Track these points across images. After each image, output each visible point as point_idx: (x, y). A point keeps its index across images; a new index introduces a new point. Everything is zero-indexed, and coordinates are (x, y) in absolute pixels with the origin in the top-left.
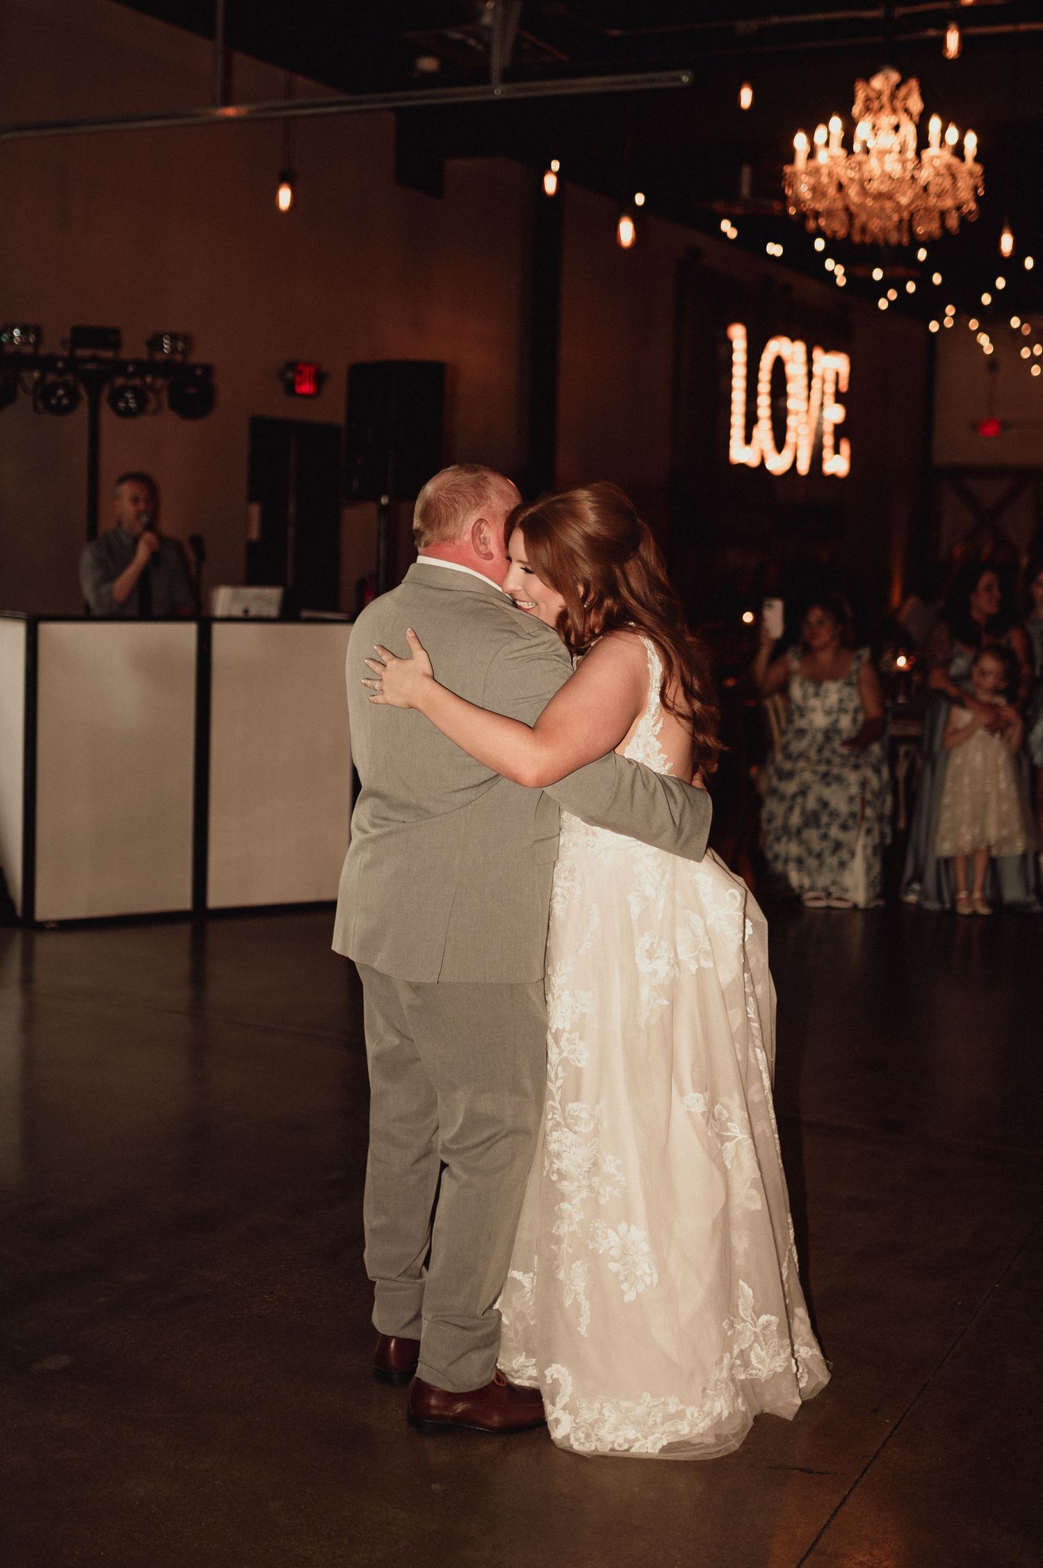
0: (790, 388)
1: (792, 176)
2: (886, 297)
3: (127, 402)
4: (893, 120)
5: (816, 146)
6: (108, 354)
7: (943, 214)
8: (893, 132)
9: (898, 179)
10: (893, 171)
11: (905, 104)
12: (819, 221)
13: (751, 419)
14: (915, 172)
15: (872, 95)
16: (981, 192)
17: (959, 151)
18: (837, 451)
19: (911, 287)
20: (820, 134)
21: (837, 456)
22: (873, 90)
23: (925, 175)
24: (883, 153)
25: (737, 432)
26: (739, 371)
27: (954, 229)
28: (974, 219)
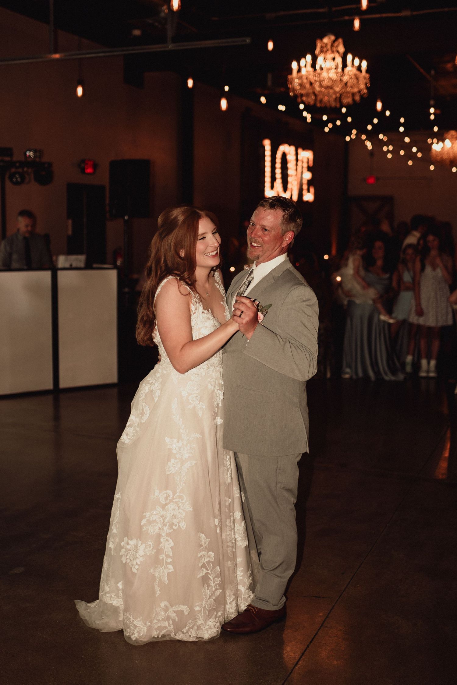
0: (289, 165)
1: (291, 80)
2: (327, 126)
3: (17, 179)
4: (332, 56)
5: (301, 67)
6: (7, 159)
7: (353, 94)
8: (333, 61)
9: (335, 80)
10: (333, 77)
11: (337, 49)
12: (303, 98)
13: (273, 179)
14: (342, 78)
15: (324, 45)
16: (368, 85)
17: (359, 68)
18: (309, 191)
19: (338, 123)
20: (303, 62)
21: (309, 193)
22: (324, 43)
23: (345, 78)
24: (329, 70)
25: (268, 184)
26: (268, 159)
27: (358, 101)
28: (366, 96)
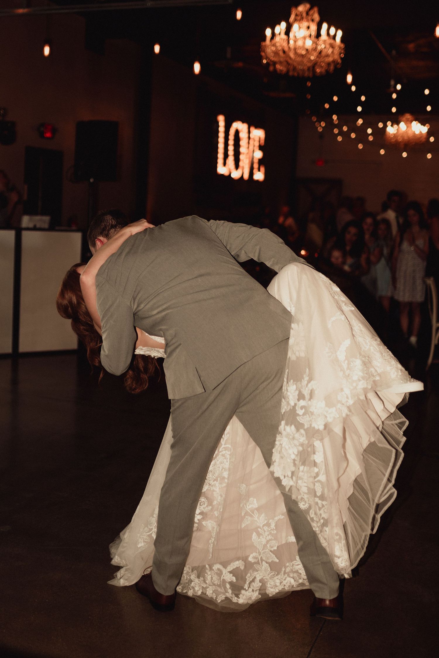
0: (241, 143)
1: (264, 47)
4: (307, 24)
5: (275, 34)
7: (328, 64)
8: (307, 29)
9: (310, 49)
10: (309, 46)
11: (312, 18)
13: (226, 156)
14: (316, 46)
15: (298, 13)
16: (343, 55)
17: (334, 37)
18: (259, 170)
20: (277, 29)
21: (259, 172)
22: (298, 11)
23: (319, 48)
24: (304, 38)
25: (220, 161)
26: (221, 135)
27: (331, 70)
28: (340, 67)
